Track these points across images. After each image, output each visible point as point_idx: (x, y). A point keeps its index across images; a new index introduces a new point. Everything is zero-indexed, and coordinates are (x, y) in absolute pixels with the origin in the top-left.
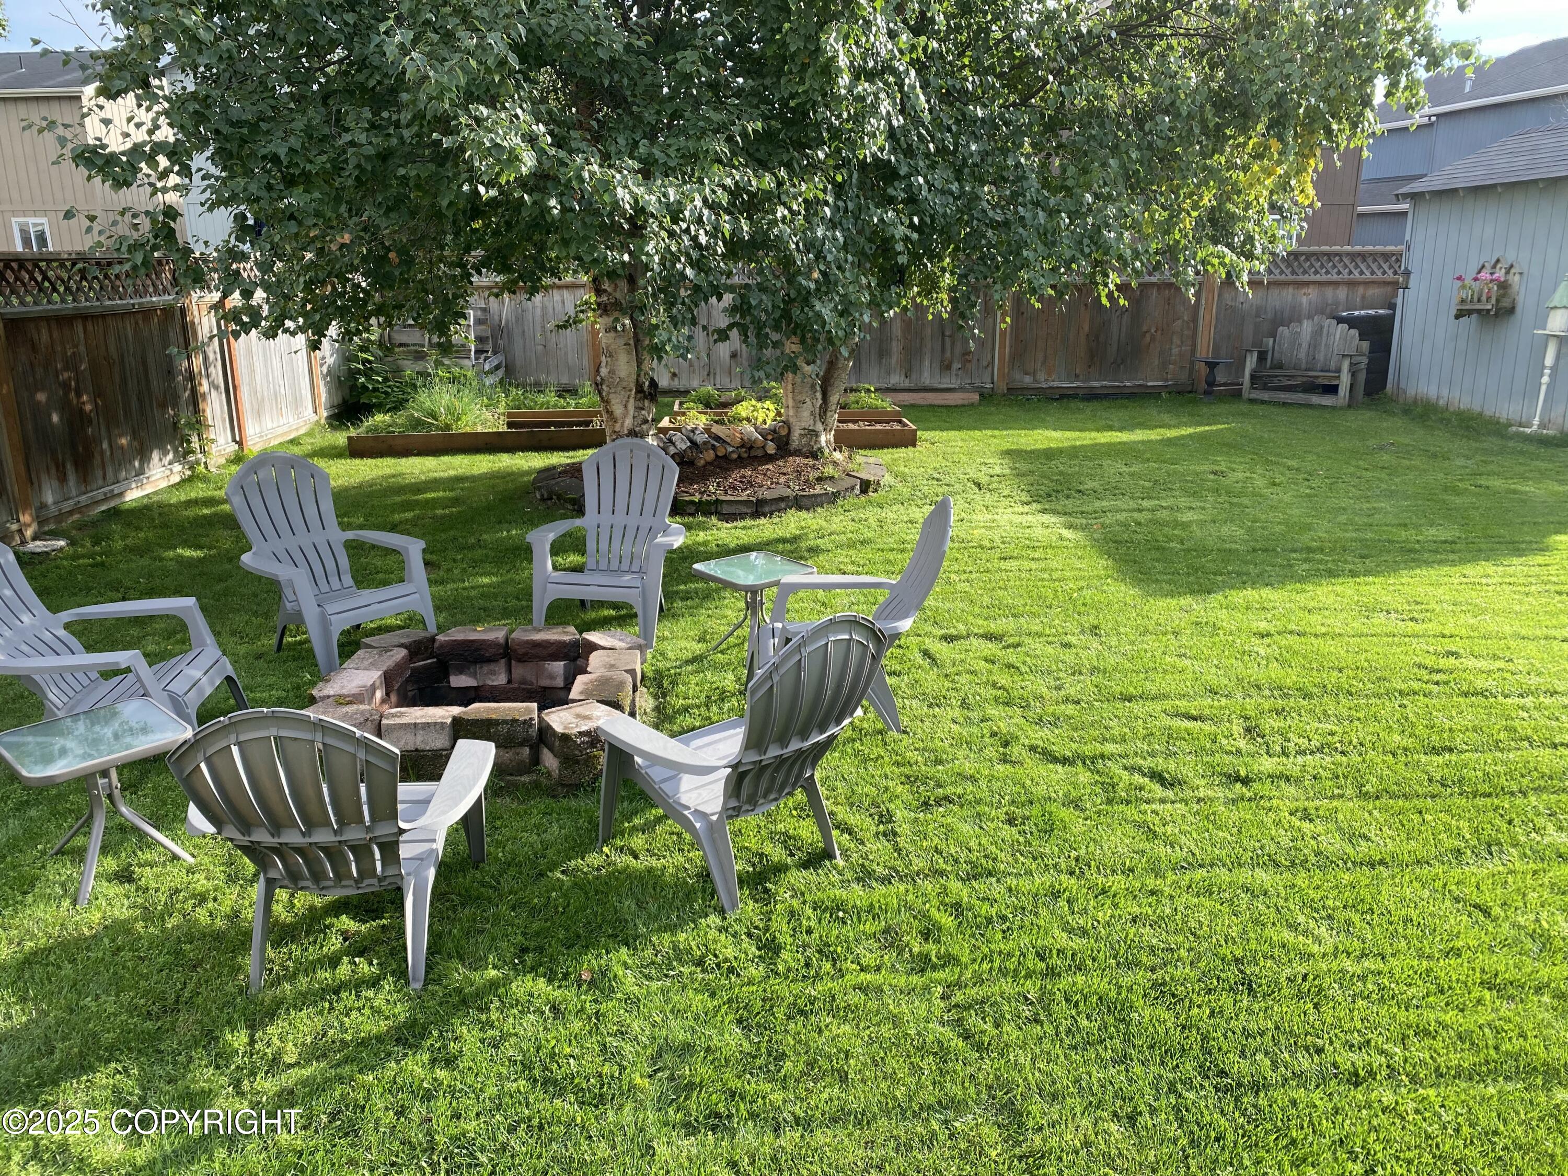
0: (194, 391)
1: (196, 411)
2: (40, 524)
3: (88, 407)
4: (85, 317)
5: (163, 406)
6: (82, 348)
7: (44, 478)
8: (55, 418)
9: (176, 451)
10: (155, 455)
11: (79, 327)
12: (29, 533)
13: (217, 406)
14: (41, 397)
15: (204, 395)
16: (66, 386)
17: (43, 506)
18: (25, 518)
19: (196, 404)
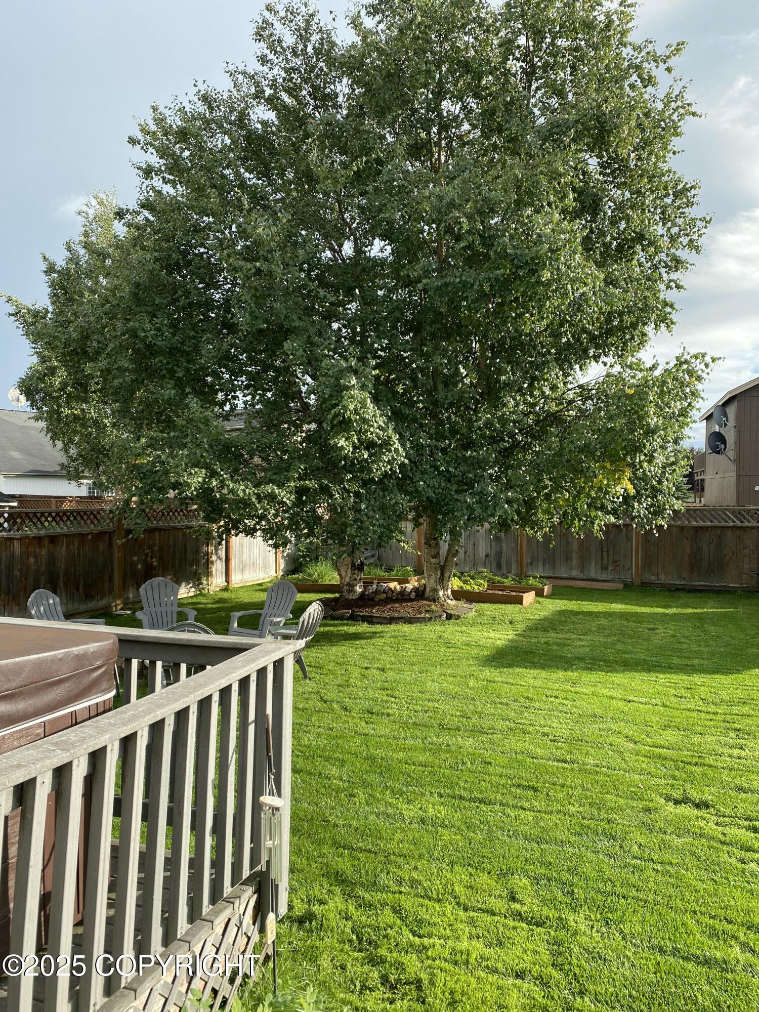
0: (208, 559)
1: (208, 568)
2: (125, 604)
3: (155, 564)
4: (160, 530)
5: (192, 565)
6: (157, 541)
7: (130, 588)
8: (139, 567)
9: (194, 583)
10: (183, 584)
11: (157, 534)
12: (119, 607)
13: (219, 568)
14: (135, 558)
15: (212, 562)
16: (147, 555)
17: (128, 598)
18: (119, 602)
19: (208, 565)
